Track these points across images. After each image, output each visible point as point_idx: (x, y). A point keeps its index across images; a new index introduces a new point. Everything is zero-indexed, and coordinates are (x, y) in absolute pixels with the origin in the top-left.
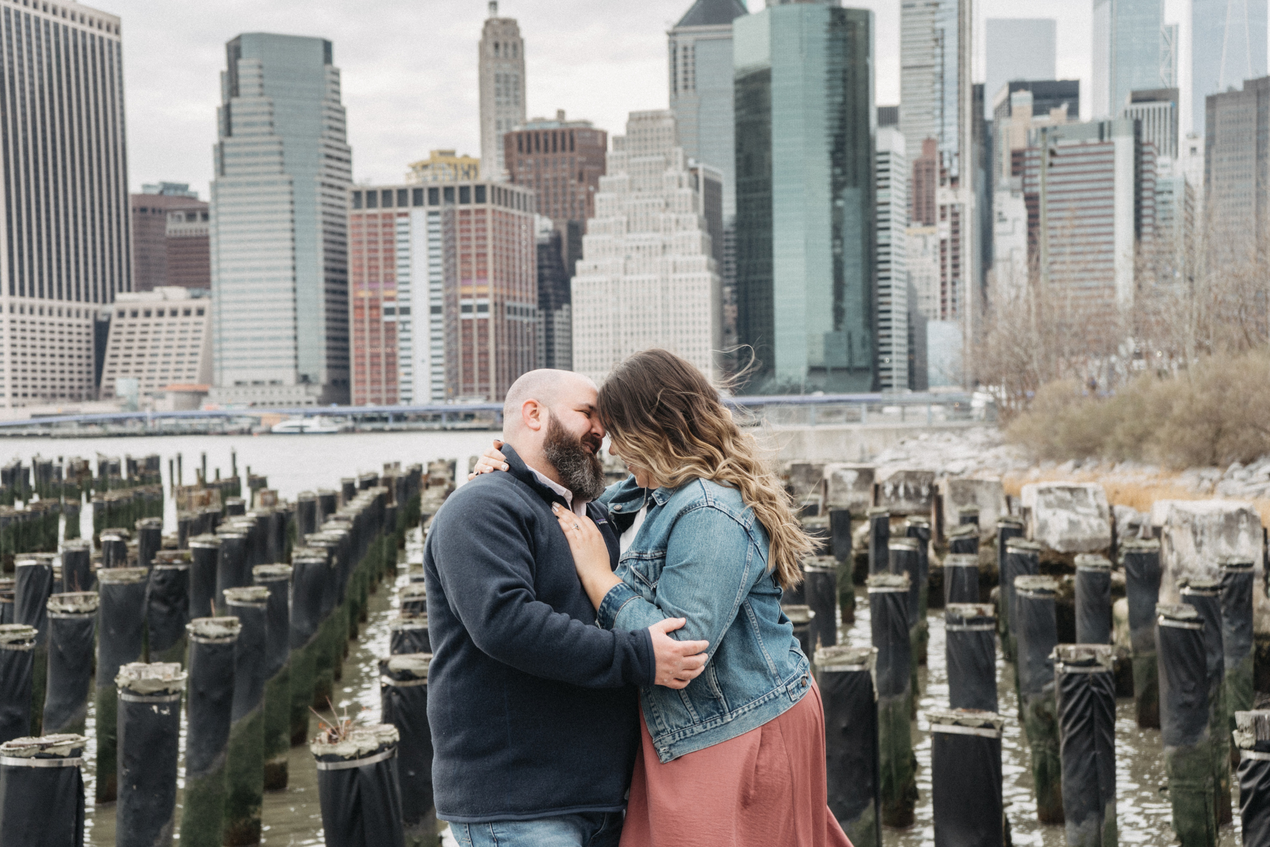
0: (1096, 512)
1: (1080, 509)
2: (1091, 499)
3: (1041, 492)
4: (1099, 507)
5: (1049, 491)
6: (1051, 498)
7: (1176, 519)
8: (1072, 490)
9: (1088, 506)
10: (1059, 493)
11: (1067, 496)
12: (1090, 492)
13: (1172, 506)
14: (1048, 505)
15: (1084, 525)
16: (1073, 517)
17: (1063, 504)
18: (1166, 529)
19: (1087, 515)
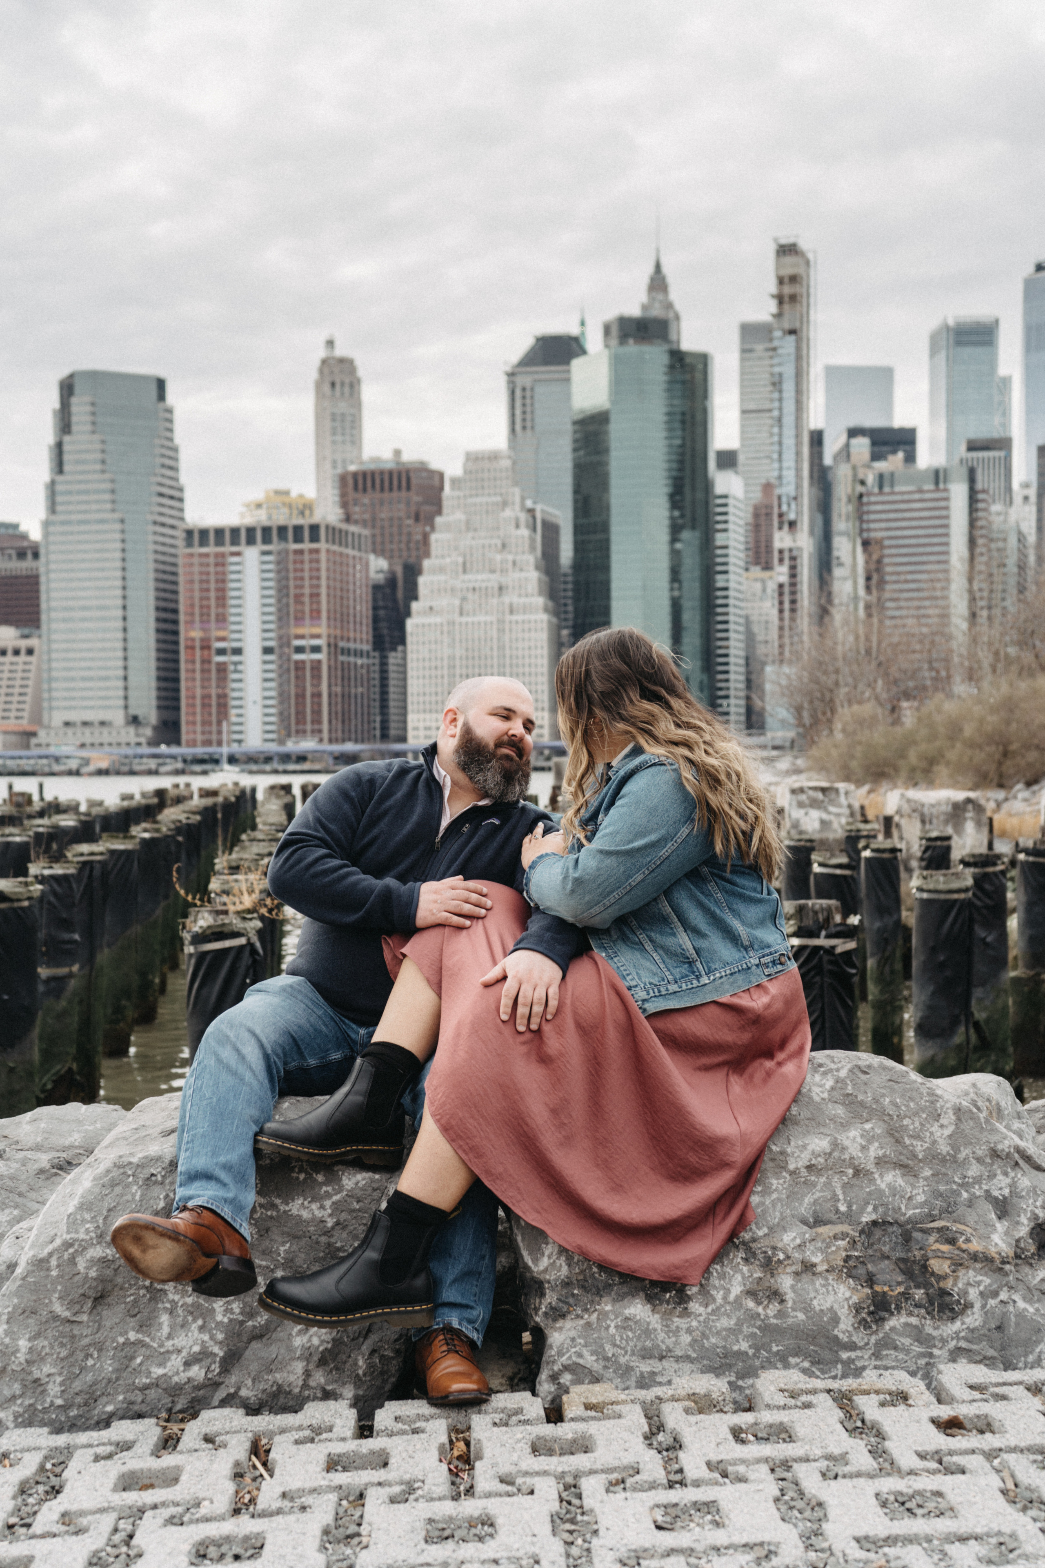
0: (847, 811)
1: (832, 809)
2: (842, 799)
3: (793, 792)
4: (850, 806)
5: (802, 790)
6: (803, 797)
7: (906, 808)
8: (823, 790)
9: (840, 806)
10: (811, 793)
11: (820, 795)
12: (842, 791)
13: (902, 795)
14: (801, 805)
15: (835, 825)
16: (825, 816)
17: (815, 804)
18: (896, 819)
19: (838, 815)
